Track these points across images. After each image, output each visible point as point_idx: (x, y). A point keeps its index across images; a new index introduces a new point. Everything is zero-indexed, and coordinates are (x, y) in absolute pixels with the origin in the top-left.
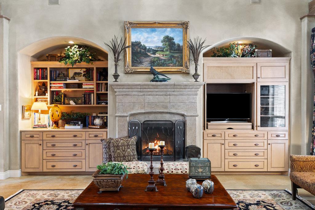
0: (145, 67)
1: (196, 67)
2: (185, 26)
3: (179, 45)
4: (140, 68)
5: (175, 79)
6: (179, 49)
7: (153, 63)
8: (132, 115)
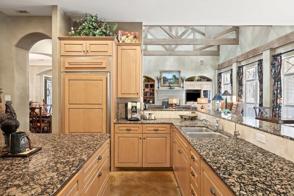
0: (167, 84)
1: (183, 85)
2: (179, 72)
3: (178, 78)
4: (165, 85)
5: (176, 88)
6: (178, 79)
7: (169, 83)
8: (163, 99)
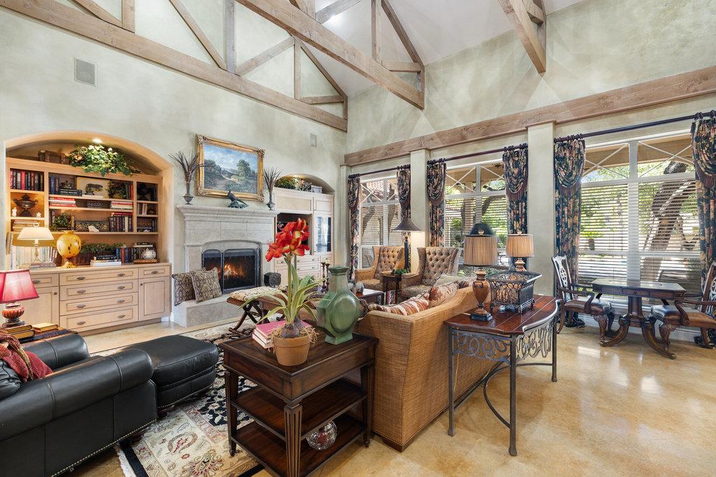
0: (219, 190)
1: (271, 196)
2: (260, 154)
3: (254, 173)
4: (215, 191)
5: (252, 206)
6: (254, 176)
7: (228, 186)
